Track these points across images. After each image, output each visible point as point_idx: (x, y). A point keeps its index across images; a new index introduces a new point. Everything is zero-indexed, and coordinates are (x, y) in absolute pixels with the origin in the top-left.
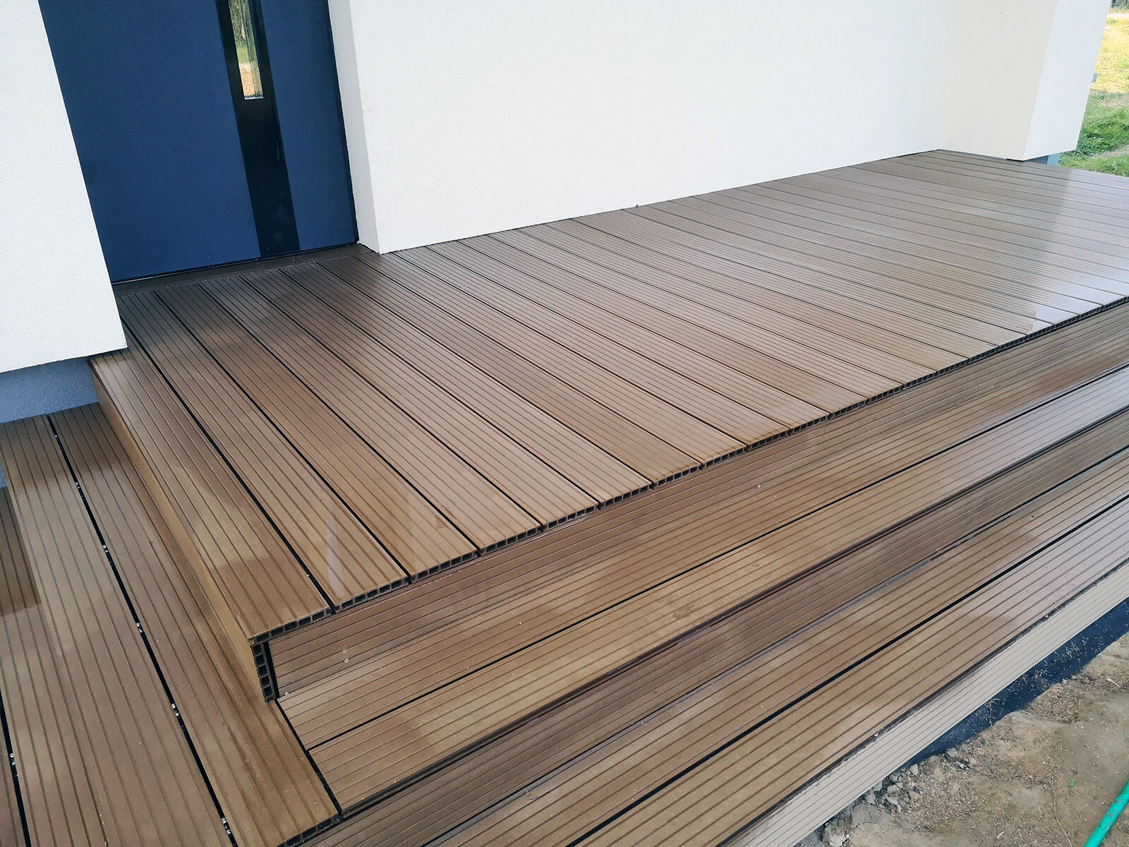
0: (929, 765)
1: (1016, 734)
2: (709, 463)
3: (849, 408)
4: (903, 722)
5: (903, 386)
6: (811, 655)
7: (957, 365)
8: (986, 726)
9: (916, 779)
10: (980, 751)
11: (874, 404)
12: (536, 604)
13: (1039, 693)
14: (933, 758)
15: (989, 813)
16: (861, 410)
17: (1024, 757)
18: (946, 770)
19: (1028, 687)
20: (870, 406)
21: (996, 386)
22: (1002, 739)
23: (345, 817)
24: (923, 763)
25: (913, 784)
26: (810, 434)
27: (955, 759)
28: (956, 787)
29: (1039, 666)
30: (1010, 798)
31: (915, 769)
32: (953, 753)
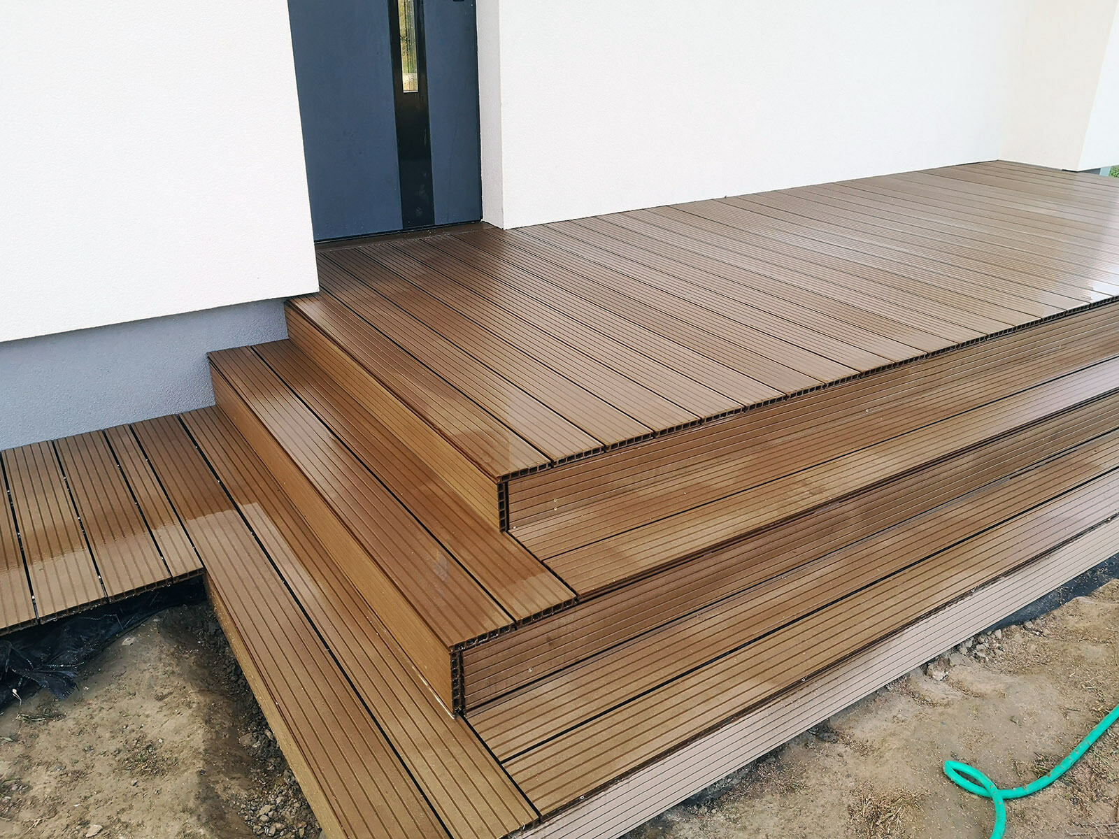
0: (1010, 631)
1: (1083, 611)
2: (831, 384)
3: (943, 350)
4: (994, 585)
5: (987, 337)
6: (915, 538)
7: (1032, 323)
8: (1058, 605)
9: (999, 641)
10: (1052, 625)
11: (963, 350)
12: (694, 482)
13: (1101, 585)
14: (1014, 627)
15: (1062, 662)
16: (952, 353)
17: (1090, 627)
18: (1024, 636)
19: (1092, 580)
20: (961, 350)
21: (1063, 347)
22: (1071, 615)
23: (581, 601)
24: (1005, 630)
25: (998, 645)
26: (910, 368)
27: (1032, 629)
28: (1033, 647)
29: (1100, 566)
30: (1079, 652)
31: (999, 633)
32: (1029, 624)
